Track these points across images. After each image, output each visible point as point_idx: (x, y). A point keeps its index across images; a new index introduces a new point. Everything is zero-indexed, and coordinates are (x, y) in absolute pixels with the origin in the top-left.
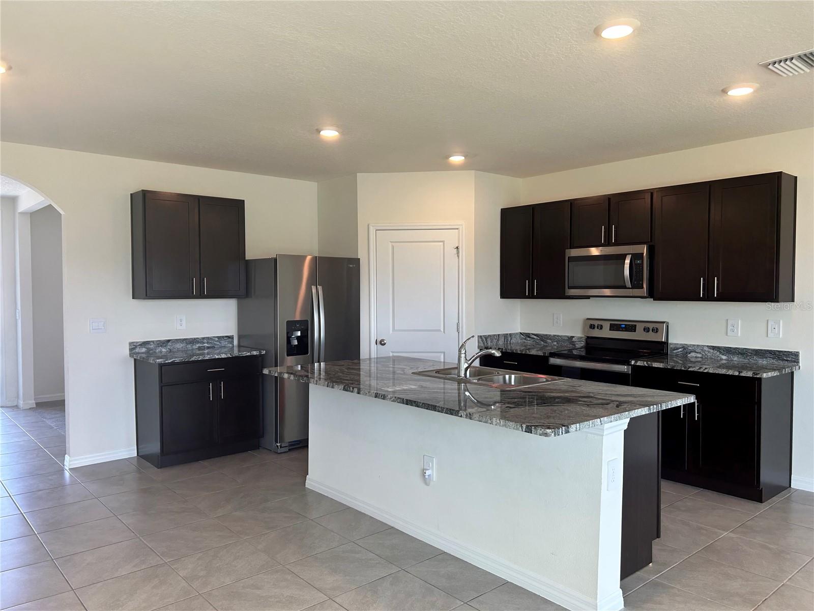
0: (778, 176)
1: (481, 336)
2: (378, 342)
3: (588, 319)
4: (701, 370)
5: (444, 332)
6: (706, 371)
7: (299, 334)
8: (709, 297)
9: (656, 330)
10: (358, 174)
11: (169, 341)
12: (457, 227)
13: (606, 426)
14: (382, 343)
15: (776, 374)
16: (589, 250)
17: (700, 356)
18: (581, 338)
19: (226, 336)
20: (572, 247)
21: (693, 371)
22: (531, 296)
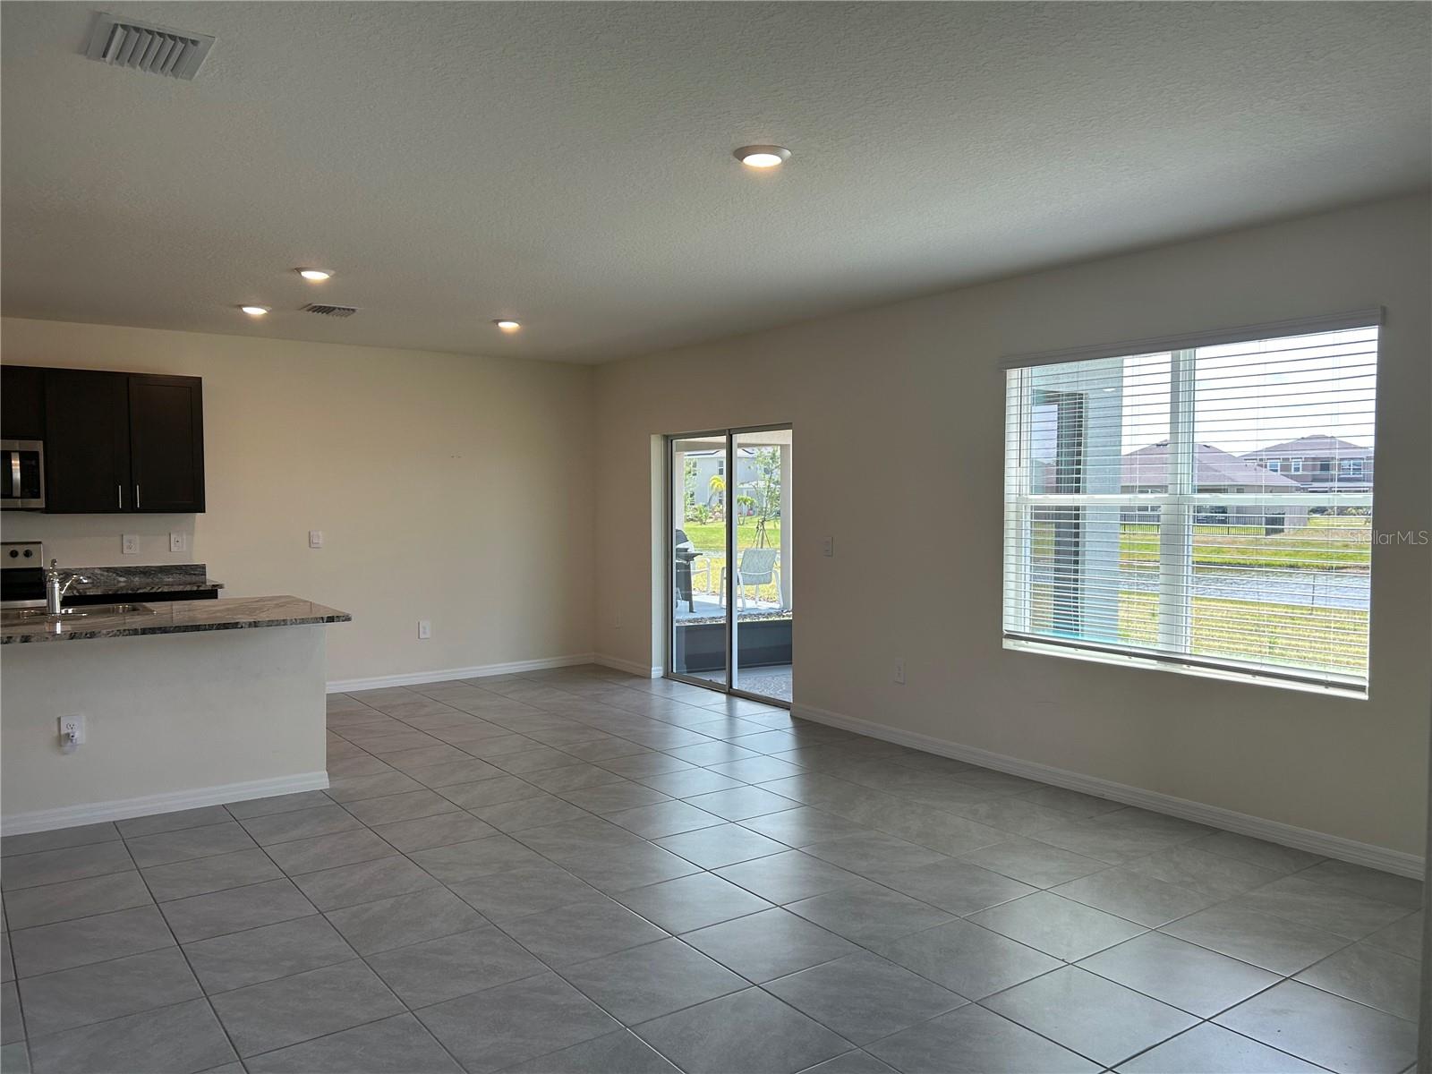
6: (160, 590)
8: (130, 508)
9: (29, 554)
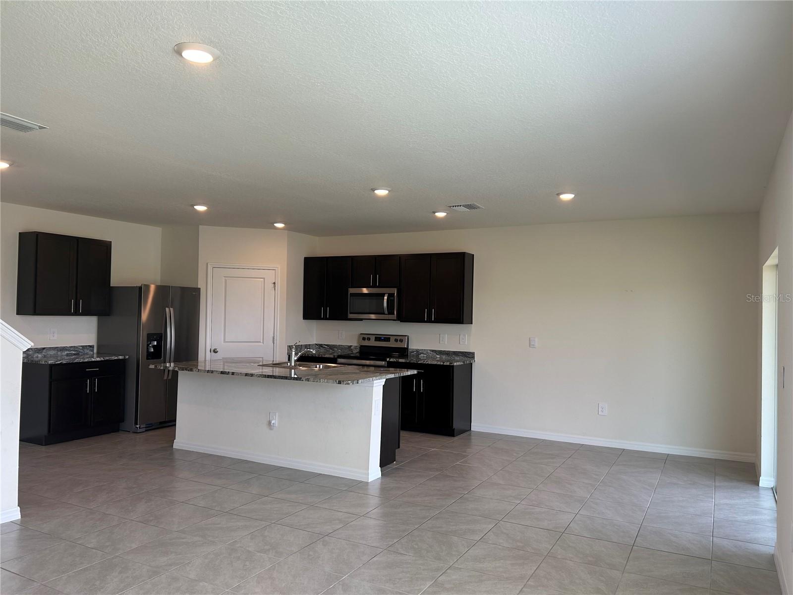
0: (463, 255)
1: (290, 346)
2: (212, 351)
3: (361, 334)
4: (424, 363)
5: (263, 343)
7: (155, 343)
8: (429, 321)
9: (401, 341)
10: (200, 226)
11: (44, 348)
12: (274, 269)
13: (375, 382)
14: (215, 351)
15: (462, 363)
16: (362, 290)
17: (425, 356)
18: (357, 346)
19: (89, 346)
20: (353, 287)
21: (421, 363)
22: (325, 318)
